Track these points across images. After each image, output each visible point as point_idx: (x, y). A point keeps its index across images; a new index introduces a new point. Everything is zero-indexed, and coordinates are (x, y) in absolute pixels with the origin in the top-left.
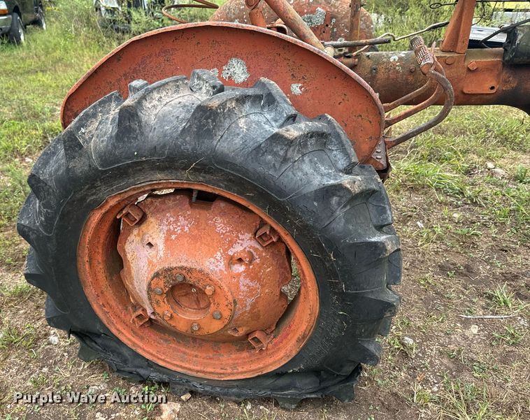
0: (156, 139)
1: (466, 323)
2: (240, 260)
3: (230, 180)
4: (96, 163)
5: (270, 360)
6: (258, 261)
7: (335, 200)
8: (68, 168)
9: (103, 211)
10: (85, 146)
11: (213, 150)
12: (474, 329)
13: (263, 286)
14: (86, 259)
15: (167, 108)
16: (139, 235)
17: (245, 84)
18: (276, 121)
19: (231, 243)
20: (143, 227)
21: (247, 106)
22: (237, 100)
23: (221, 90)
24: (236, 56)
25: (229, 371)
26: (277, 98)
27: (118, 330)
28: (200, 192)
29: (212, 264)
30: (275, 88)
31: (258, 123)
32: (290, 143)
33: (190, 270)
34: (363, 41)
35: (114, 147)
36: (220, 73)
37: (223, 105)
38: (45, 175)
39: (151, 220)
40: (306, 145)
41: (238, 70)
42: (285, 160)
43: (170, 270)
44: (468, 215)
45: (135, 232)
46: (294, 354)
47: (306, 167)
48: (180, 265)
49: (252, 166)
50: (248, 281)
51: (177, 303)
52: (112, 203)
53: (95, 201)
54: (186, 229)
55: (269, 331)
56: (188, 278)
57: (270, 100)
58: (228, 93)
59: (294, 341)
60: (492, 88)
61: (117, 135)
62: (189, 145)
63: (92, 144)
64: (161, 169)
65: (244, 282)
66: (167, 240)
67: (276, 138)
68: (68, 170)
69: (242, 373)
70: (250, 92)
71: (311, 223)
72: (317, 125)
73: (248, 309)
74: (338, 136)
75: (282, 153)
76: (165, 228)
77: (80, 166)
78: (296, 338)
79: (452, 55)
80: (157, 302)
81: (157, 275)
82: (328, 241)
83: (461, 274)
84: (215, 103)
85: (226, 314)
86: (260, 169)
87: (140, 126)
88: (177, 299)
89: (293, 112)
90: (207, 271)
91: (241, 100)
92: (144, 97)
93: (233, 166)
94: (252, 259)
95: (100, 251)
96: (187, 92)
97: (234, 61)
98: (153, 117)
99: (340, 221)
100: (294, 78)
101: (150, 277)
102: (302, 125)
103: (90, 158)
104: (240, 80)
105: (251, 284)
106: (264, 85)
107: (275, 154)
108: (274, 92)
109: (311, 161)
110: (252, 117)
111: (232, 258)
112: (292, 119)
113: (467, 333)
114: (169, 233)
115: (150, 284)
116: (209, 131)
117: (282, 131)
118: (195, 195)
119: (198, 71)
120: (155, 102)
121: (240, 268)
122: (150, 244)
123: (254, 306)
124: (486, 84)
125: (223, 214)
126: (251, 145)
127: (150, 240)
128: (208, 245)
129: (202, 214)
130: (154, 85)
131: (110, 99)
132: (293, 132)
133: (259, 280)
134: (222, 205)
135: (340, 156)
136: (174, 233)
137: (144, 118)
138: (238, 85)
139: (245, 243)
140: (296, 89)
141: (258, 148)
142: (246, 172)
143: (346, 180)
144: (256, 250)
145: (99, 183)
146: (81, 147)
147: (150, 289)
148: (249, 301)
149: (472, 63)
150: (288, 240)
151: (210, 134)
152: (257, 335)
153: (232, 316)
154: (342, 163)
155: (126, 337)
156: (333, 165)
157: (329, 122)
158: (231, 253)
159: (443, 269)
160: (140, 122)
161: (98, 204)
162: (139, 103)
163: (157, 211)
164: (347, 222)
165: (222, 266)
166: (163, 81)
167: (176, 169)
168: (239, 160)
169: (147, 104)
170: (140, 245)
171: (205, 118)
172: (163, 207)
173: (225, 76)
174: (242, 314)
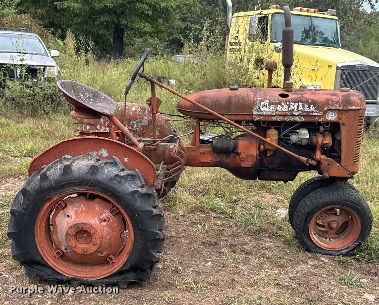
0: (77, 175)
1: (207, 262)
2: (105, 220)
3: (102, 189)
4: (53, 183)
5: (116, 266)
6: (112, 221)
7: (136, 195)
8: (41, 185)
9: (51, 202)
10: (49, 177)
11: (97, 179)
12: (210, 263)
13: (113, 231)
14: (39, 224)
15: (80, 166)
16: (63, 213)
17: (107, 158)
18: (118, 170)
19: (101, 214)
20: (65, 210)
21: (108, 166)
22: (105, 164)
23: (99, 160)
24: (104, 148)
25: (99, 275)
26: (118, 163)
27: (48, 259)
28: (91, 194)
29: (94, 221)
30: (118, 160)
31: (112, 171)
32: (122, 177)
33: (85, 224)
34: (158, 140)
35: (61, 178)
36: (98, 153)
37: (100, 165)
38: (29, 188)
39: (70, 206)
40: (127, 178)
41: (105, 153)
42: (120, 182)
43: (77, 224)
44: (224, 222)
45: (62, 212)
46: (126, 260)
47: (127, 185)
48: (81, 222)
49: (109, 183)
50: (108, 229)
51: (78, 241)
52: (55, 199)
53: (49, 198)
54: (84, 209)
55: (116, 255)
56: (84, 227)
57: (116, 164)
58: (102, 161)
59: (126, 255)
60: (211, 160)
61: (62, 174)
62: (89, 177)
63: (52, 177)
64: (77, 185)
65: (106, 229)
66: (76, 213)
67: (117, 175)
68: (41, 186)
69: (104, 275)
70: (109, 161)
71: (129, 203)
72: (132, 172)
73: (108, 241)
74: (139, 176)
75: (119, 180)
76: (75, 209)
77: (46, 184)
78: (126, 253)
79: (194, 147)
80: (70, 240)
81: (71, 227)
82: (135, 209)
83: (213, 245)
84: (98, 164)
85: (99, 242)
86: (112, 185)
87: (71, 171)
88: (78, 239)
89: (123, 167)
90: (92, 224)
91: (106, 164)
92: (73, 162)
93: (103, 184)
94: (109, 220)
95: (45, 221)
96: (87, 160)
97: (103, 149)
98: (76, 168)
99: (139, 203)
100: (125, 156)
101: (68, 228)
102: (126, 172)
103: (51, 181)
104: (106, 156)
105: (109, 230)
106: (114, 159)
107: (117, 180)
108: (117, 161)
109: (129, 183)
110: (110, 169)
111: (101, 219)
112: (123, 170)
113: (206, 265)
114: (77, 210)
115: (68, 231)
116: (95, 173)
117: (119, 173)
118: (88, 195)
119: (91, 153)
120: (77, 164)
121: (105, 223)
122: (68, 216)
123: (110, 240)
124: (209, 159)
125: (98, 203)
126: (109, 177)
127: (69, 214)
128: (93, 214)
129: (90, 203)
130: (76, 158)
131: (57, 162)
132: (122, 174)
133: (112, 229)
134: (98, 200)
135: (139, 182)
136: (79, 210)
137: (73, 169)
138: (104, 158)
139: (107, 214)
140: (126, 160)
141: (112, 178)
142: (108, 186)
143: (140, 189)
144: (111, 216)
145: (52, 191)
146: (48, 178)
147: (67, 234)
148: (108, 237)
149: (202, 150)
150: (122, 210)
151: (96, 174)
152: (111, 256)
153: (101, 243)
154: (140, 185)
155: (51, 262)
156: (137, 185)
157: (137, 171)
158: (101, 217)
159: (204, 243)
160: (72, 169)
161: (50, 199)
162: (72, 164)
163: (72, 202)
164: (141, 203)
165: (98, 222)
166: (79, 157)
167: (83, 185)
168: (105, 182)
169: (74, 164)
170: (64, 217)
171: (94, 169)
172: (75, 201)
173: (99, 154)
174: (105, 243)
